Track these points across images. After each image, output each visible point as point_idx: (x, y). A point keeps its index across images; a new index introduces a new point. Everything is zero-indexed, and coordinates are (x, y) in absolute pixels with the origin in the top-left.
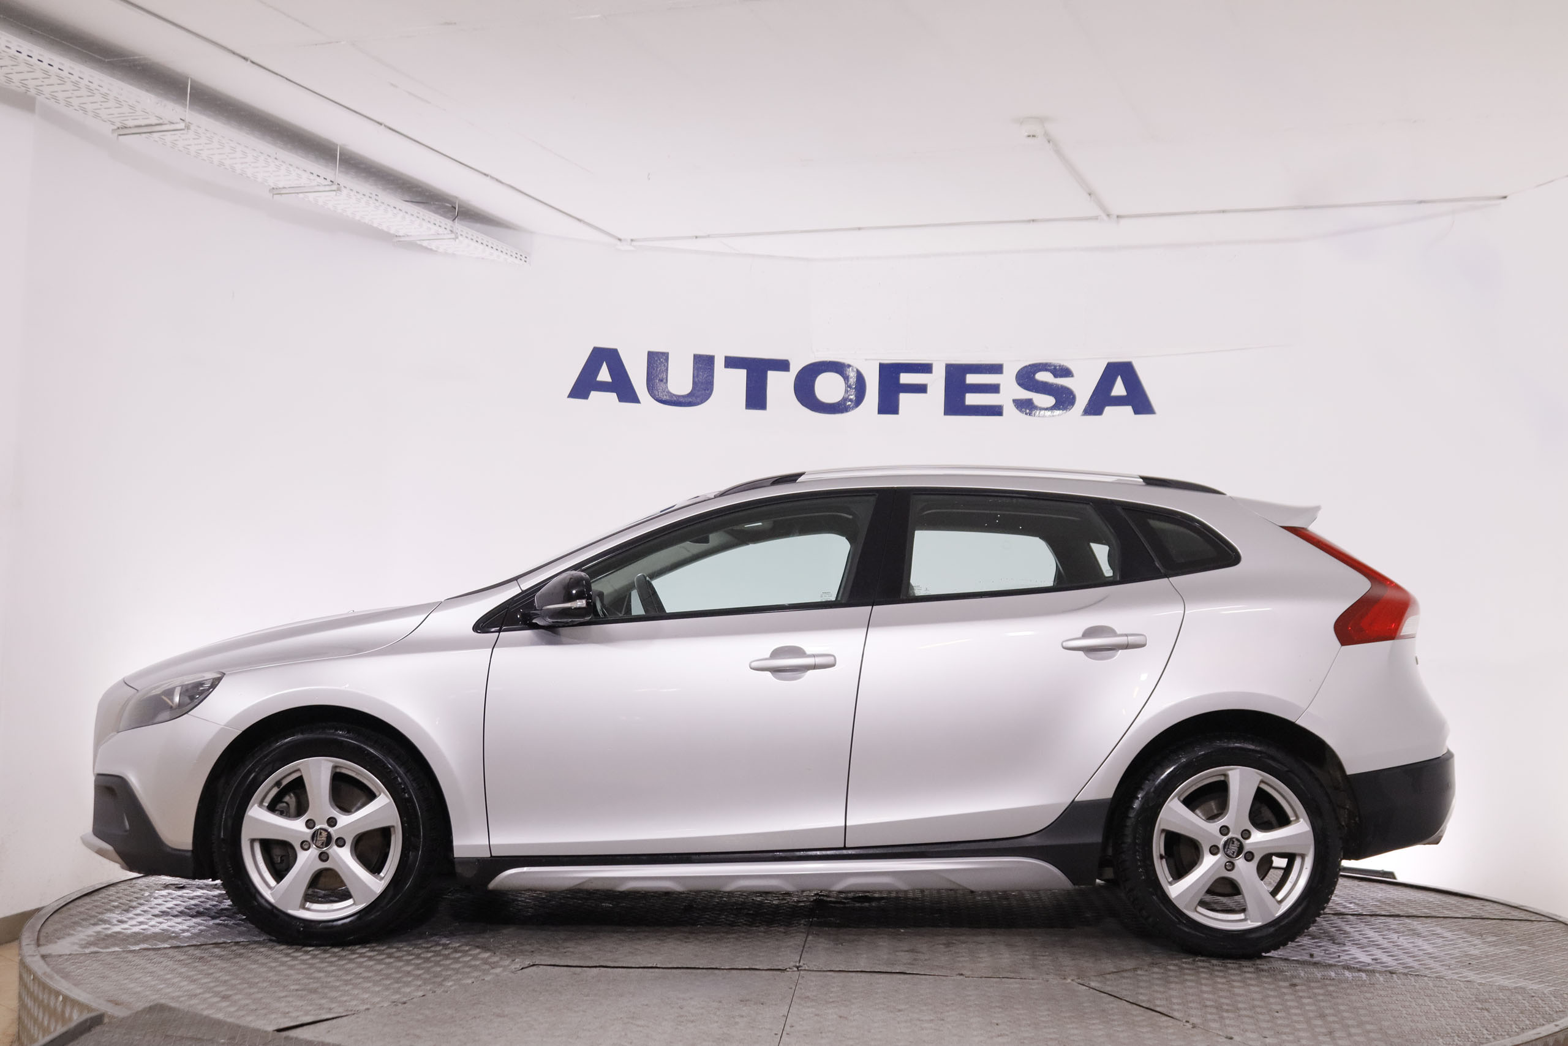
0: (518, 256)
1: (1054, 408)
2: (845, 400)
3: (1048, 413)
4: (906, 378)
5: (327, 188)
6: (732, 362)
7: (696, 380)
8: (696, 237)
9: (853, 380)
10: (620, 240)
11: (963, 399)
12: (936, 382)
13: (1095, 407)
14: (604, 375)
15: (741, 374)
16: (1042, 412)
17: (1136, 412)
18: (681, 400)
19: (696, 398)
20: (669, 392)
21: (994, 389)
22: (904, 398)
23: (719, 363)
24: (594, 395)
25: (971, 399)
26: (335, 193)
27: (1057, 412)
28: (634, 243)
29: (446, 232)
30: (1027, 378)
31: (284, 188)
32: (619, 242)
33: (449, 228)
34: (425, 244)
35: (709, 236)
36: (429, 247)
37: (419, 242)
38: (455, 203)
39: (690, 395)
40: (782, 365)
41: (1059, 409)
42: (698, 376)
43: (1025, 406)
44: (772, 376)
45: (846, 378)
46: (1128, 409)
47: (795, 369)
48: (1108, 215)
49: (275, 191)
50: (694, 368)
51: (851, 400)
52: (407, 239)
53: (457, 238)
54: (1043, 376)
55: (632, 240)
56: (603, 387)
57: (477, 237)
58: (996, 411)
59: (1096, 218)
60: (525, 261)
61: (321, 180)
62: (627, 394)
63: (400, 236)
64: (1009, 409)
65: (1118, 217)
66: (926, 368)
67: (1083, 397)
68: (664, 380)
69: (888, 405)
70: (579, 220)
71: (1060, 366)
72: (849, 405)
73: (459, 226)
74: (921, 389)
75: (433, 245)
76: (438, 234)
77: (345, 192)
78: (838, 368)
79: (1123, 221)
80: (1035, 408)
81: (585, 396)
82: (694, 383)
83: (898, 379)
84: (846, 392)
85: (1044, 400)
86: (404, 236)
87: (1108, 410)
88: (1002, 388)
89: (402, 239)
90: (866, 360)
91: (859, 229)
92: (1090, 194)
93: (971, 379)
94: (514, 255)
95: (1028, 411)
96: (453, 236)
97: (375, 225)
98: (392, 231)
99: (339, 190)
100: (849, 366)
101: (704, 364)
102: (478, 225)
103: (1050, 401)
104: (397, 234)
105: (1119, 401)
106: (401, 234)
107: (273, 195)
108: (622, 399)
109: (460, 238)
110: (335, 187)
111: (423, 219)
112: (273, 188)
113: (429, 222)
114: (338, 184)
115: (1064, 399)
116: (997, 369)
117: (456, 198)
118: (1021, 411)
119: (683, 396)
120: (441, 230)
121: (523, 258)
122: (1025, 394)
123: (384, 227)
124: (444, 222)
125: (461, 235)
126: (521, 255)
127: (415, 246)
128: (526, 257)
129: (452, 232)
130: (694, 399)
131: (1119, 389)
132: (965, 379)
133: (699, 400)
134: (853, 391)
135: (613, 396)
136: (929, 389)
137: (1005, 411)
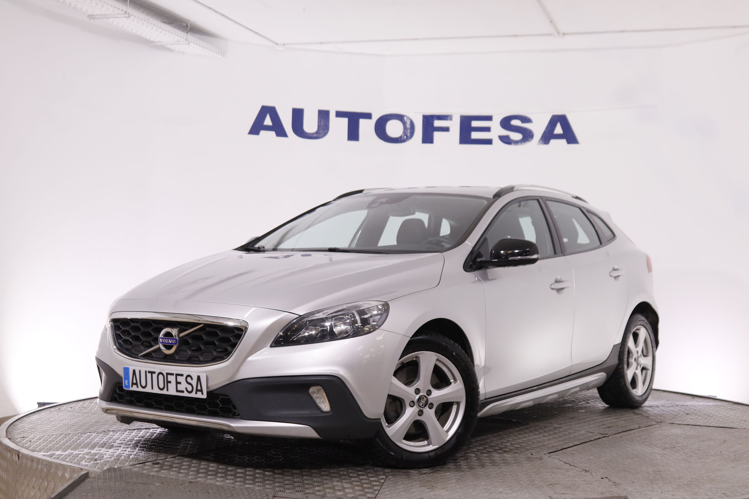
0: (220, 53)
1: (522, 140)
2: (403, 135)
3: (518, 144)
4: (437, 123)
5: (123, 16)
6: (339, 114)
7: (320, 124)
8: (321, 43)
9: (408, 125)
10: (277, 44)
11: (470, 135)
12: (455, 126)
13: (545, 139)
14: (268, 121)
16: (516, 143)
17: (569, 142)
19: (320, 134)
20: (304, 131)
21: (488, 129)
22: (436, 134)
23: (332, 115)
24: (262, 132)
25: (475, 135)
26: (126, 18)
27: (523, 143)
28: (285, 46)
29: (183, 40)
30: (506, 123)
31: (97, 15)
32: (276, 46)
33: (185, 37)
34: (169, 46)
35: (328, 43)
36: (171, 48)
37: (165, 46)
38: (188, 24)
39: (317, 133)
40: (368, 116)
41: (525, 141)
42: (320, 122)
43: (505, 140)
44: (363, 123)
45: (404, 123)
46: (564, 141)
47: (375, 118)
48: (558, 33)
49: (91, 17)
50: (318, 117)
51: (407, 136)
52: (159, 44)
53: (189, 43)
54: (515, 123)
55: (284, 44)
56: (268, 128)
57: (199, 43)
58: (489, 142)
59: (551, 35)
60: (224, 56)
61: (120, 11)
62: (281, 132)
63: (156, 42)
64: (497, 141)
65: (564, 34)
66: (448, 118)
67: (538, 134)
68: (302, 124)
69: (428, 138)
70: (256, 33)
71: (525, 116)
72: (405, 139)
73: (190, 37)
74: (446, 129)
75: (173, 48)
76: (179, 41)
77: (132, 17)
78: (400, 117)
79: (566, 37)
80: (511, 140)
81: (258, 133)
82: (319, 126)
83: (433, 124)
84: (404, 131)
85: (516, 136)
86: (158, 42)
87: (553, 142)
88: (492, 129)
89: (157, 44)
90: (415, 113)
92: (550, 22)
93: (475, 124)
94: (218, 53)
95: (507, 142)
96: (187, 42)
97: (143, 35)
98: (152, 39)
99: (129, 17)
100: (406, 116)
101: (324, 115)
102: (197, 35)
103: (520, 137)
104: (154, 41)
105: (558, 137)
107: (90, 19)
108: (278, 135)
109: (191, 44)
110: (127, 15)
111: (172, 33)
112: (90, 15)
113: (175, 34)
114: (129, 14)
115: (527, 135)
116: (489, 118)
117: (188, 20)
118: (503, 142)
119: (313, 134)
120: (181, 39)
121: (223, 54)
122: (505, 133)
123: (148, 38)
124: (183, 34)
125: (191, 42)
126: (222, 53)
127: (162, 47)
128: (224, 54)
129: (186, 40)
130: (319, 136)
131: (558, 130)
132: (470, 124)
133: (321, 136)
134: (409, 131)
135: (273, 133)
136: (451, 130)
137: (494, 142)
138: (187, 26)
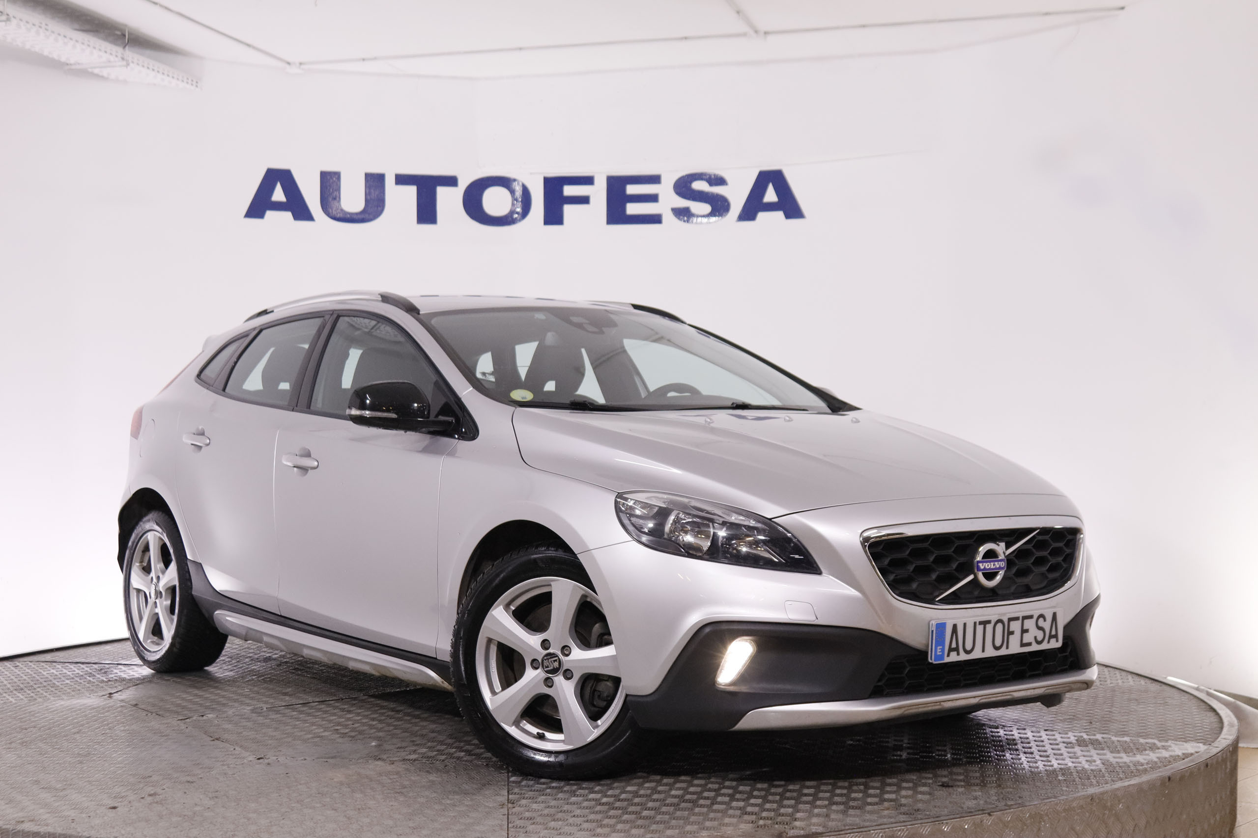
0: (190, 81)
1: (712, 214)
2: (512, 212)
3: (705, 220)
4: (569, 190)
6: (402, 180)
7: (369, 198)
8: (364, 60)
9: (518, 193)
10: (289, 63)
11: (624, 209)
12: (598, 193)
13: (749, 212)
14: (279, 195)
15: (411, 191)
16: (700, 219)
17: (788, 216)
18: (355, 217)
19: (369, 214)
20: (342, 210)
21: (653, 198)
22: (568, 209)
23: (390, 181)
24: (270, 214)
25: (632, 209)
26: (4, 23)
27: (713, 219)
28: (302, 66)
29: (116, 59)
30: (683, 187)
32: (287, 66)
33: (119, 55)
34: (96, 71)
35: (375, 59)
36: (101, 74)
37: (90, 70)
38: (125, 31)
39: (364, 211)
40: (451, 181)
41: (715, 216)
42: (369, 193)
43: (683, 214)
44: (443, 193)
45: (512, 192)
46: (780, 214)
47: (463, 184)
48: (756, 32)
50: (365, 186)
51: (517, 213)
52: (78, 67)
53: (128, 65)
54: (699, 186)
55: (301, 64)
56: (278, 207)
57: (148, 64)
58: (656, 219)
59: (744, 35)
60: (197, 86)
62: (301, 212)
63: (71, 64)
64: (668, 218)
65: (766, 33)
66: (588, 180)
67: (737, 204)
68: (337, 198)
69: (553, 217)
70: (248, 45)
71: (714, 175)
72: (516, 218)
73: (130, 53)
74: (584, 200)
75: (105, 72)
76: (110, 62)
77: (14, 22)
78: (504, 182)
79: (770, 38)
80: (693, 215)
81: (261, 216)
82: (366, 200)
83: (561, 191)
84: (513, 204)
85: (700, 208)
86: (75, 64)
87: (761, 216)
88: (660, 198)
89: (73, 67)
90: (531, 174)
91: (520, 49)
92: (738, 12)
93: (632, 189)
94: (185, 80)
95: (686, 218)
96: (124, 63)
97: (46, 53)
98: (63, 59)
99: (8, 20)
100: (515, 180)
101: (375, 182)
102: (148, 52)
103: (706, 208)
104: (68, 62)
105: (771, 207)
106: (72, 61)
108: (297, 217)
109: (131, 65)
110: (4, 17)
111: (94, 48)
113: (100, 50)
114: (8, 15)
115: (719, 206)
116: (655, 179)
117: (126, 26)
118: (679, 219)
119: (357, 214)
120: (112, 58)
121: (194, 83)
122: (682, 203)
123: (55, 56)
124: (117, 50)
125: (133, 62)
126: (192, 81)
127: (84, 73)
128: (197, 82)
129: (123, 59)
130: (367, 216)
131: (771, 196)
132: (624, 190)
133: (371, 217)
134: (520, 204)
135: (288, 215)
136: (591, 200)
137: (664, 219)
138: (124, 35)
